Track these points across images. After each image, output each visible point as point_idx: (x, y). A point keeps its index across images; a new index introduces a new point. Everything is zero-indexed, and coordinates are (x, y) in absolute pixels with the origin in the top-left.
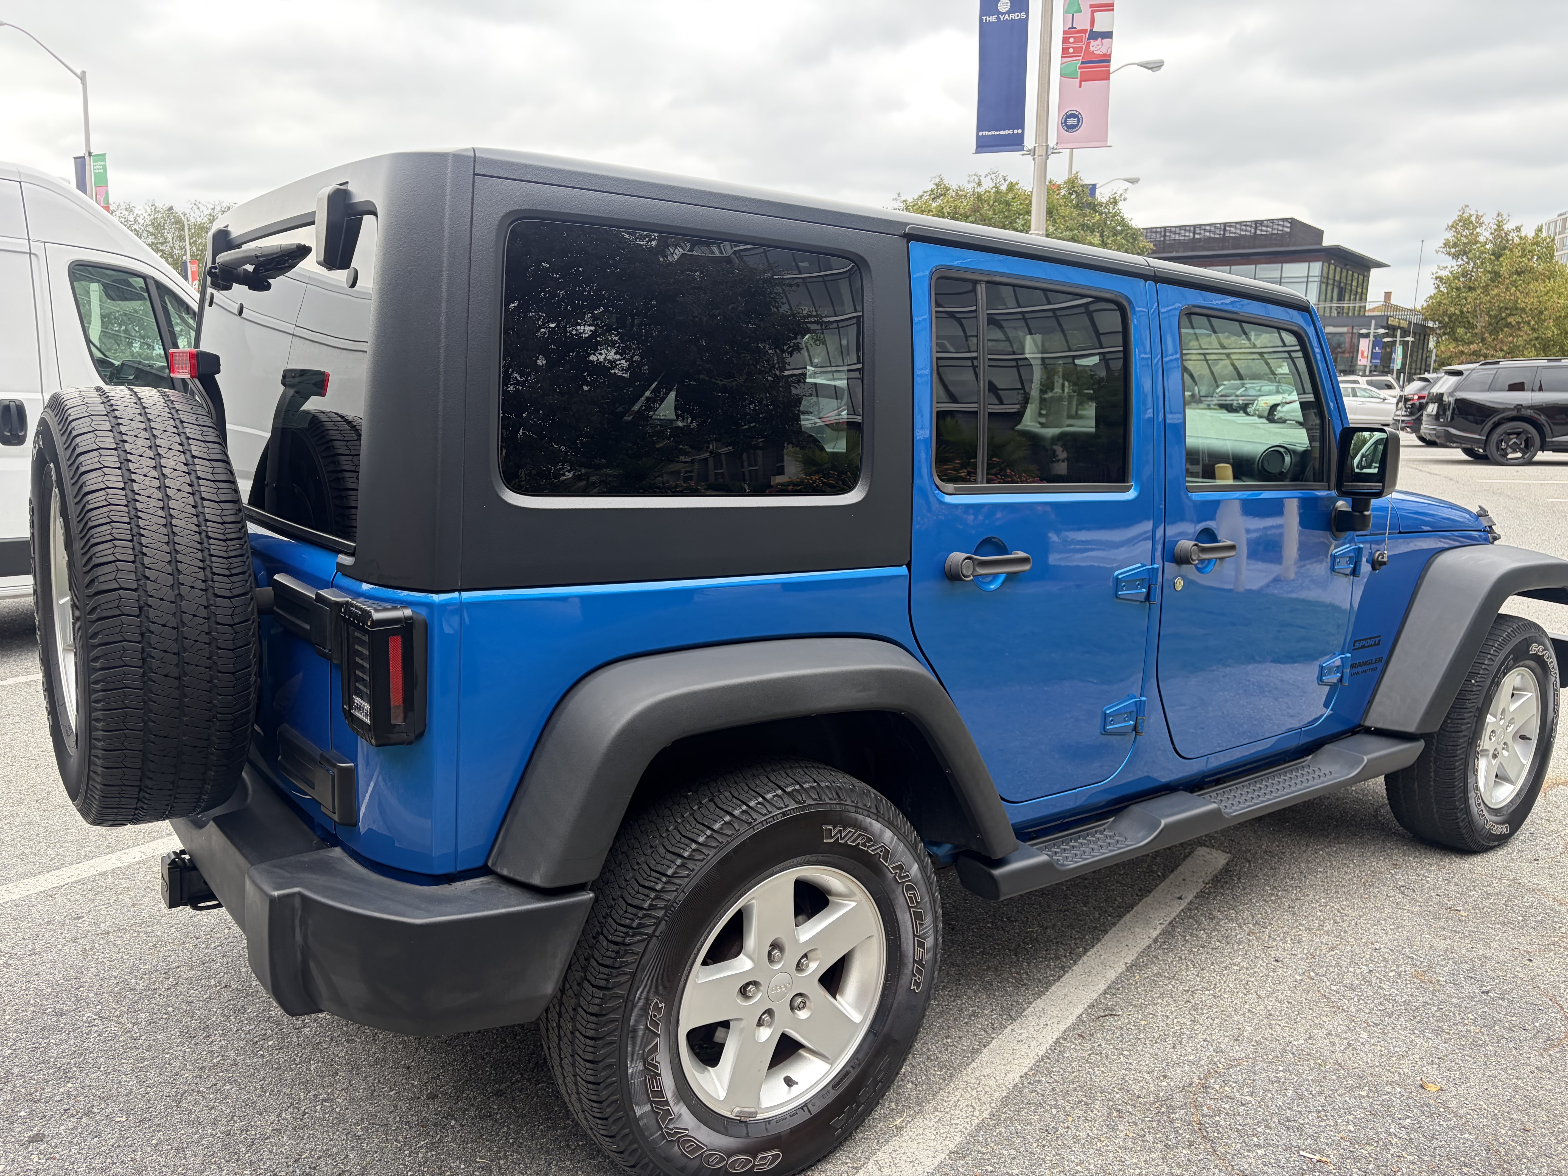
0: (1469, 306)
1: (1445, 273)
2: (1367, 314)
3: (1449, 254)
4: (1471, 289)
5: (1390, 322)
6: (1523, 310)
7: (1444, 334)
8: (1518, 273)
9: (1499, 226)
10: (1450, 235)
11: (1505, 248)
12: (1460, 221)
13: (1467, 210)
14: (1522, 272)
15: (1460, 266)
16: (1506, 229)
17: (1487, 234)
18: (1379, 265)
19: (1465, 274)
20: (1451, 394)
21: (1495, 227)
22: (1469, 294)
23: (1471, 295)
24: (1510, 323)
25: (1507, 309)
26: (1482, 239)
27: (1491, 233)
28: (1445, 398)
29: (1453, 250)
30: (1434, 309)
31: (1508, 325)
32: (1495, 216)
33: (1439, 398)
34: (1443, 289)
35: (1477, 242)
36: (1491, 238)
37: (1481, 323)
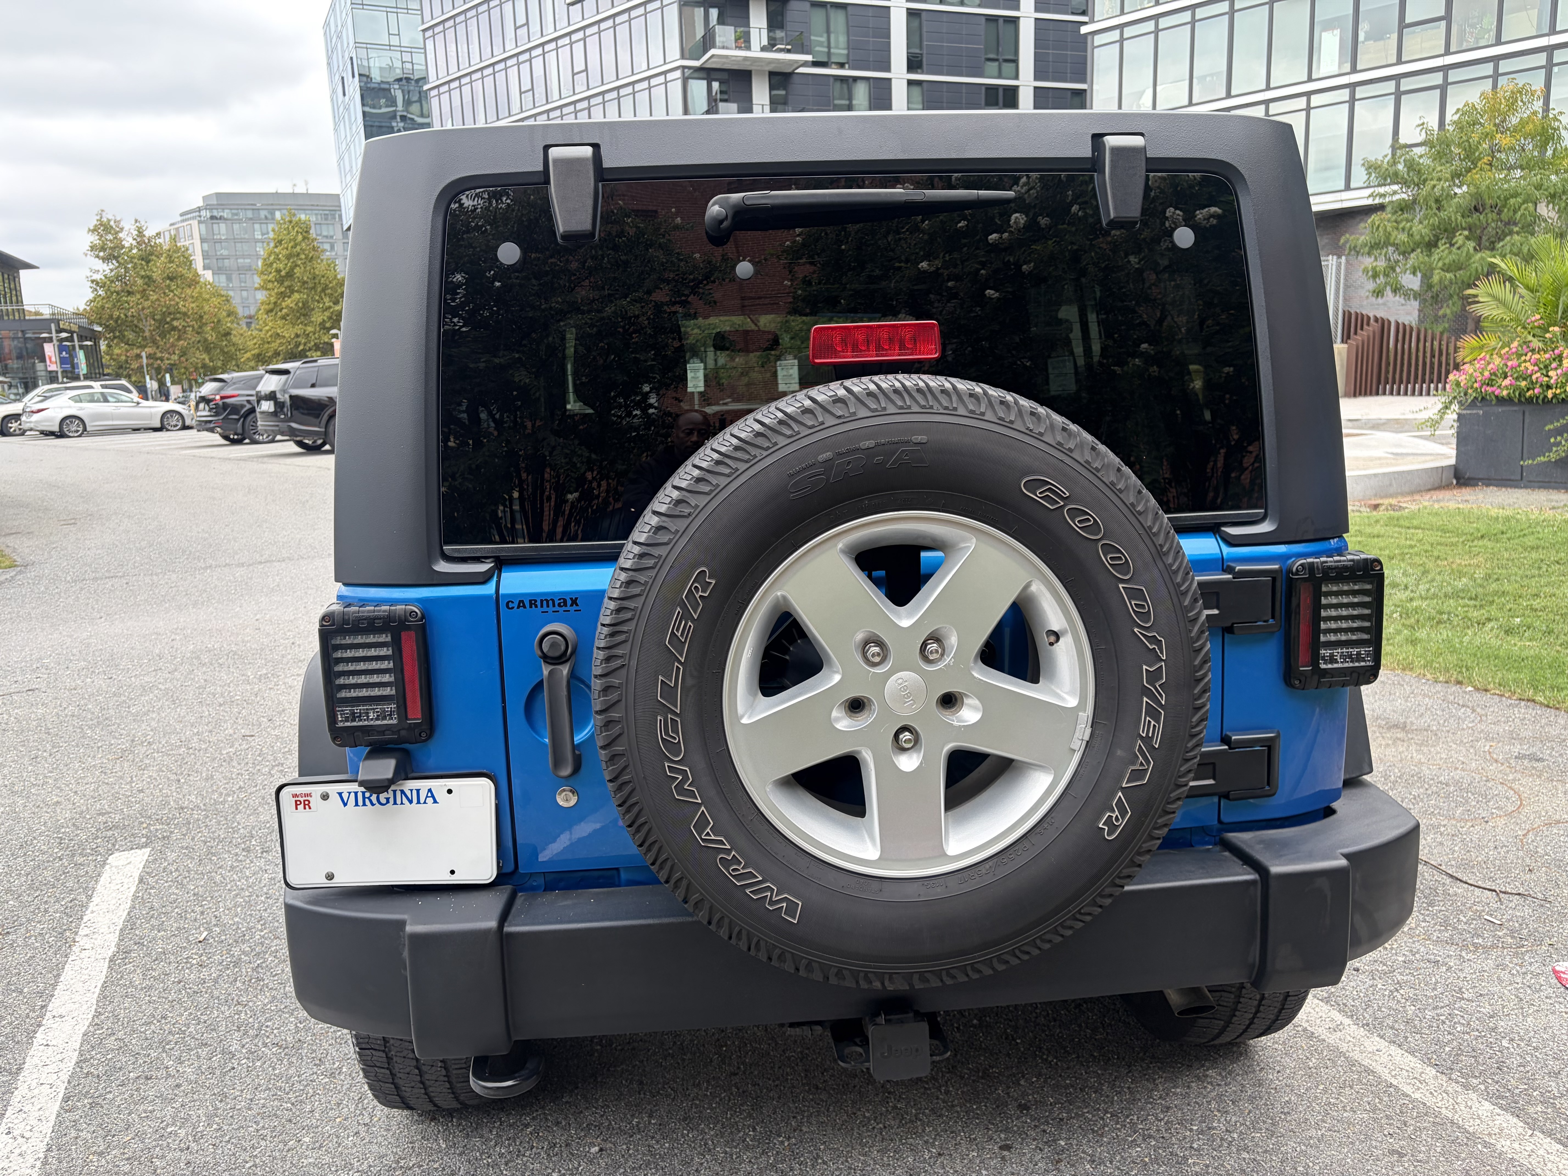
0: (133, 310)
1: (98, 277)
2: (27, 318)
3: (98, 257)
4: (129, 293)
5: (61, 326)
6: (185, 314)
7: (115, 337)
8: (171, 279)
9: (140, 232)
10: (94, 239)
11: (151, 254)
12: (101, 225)
13: (104, 214)
14: (175, 278)
15: (112, 270)
16: (147, 235)
17: (131, 240)
18: (28, 266)
19: (118, 278)
20: (284, 391)
21: (136, 233)
22: (129, 298)
23: (133, 299)
24: (177, 327)
25: (170, 314)
26: (127, 245)
27: (134, 239)
28: (279, 395)
29: (101, 254)
30: (98, 312)
31: (174, 328)
32: (133, 222)
33: (272, 396)
34: (101, 292)
35: (123, 247)
36: (134, 243)
37: (148, 326)
